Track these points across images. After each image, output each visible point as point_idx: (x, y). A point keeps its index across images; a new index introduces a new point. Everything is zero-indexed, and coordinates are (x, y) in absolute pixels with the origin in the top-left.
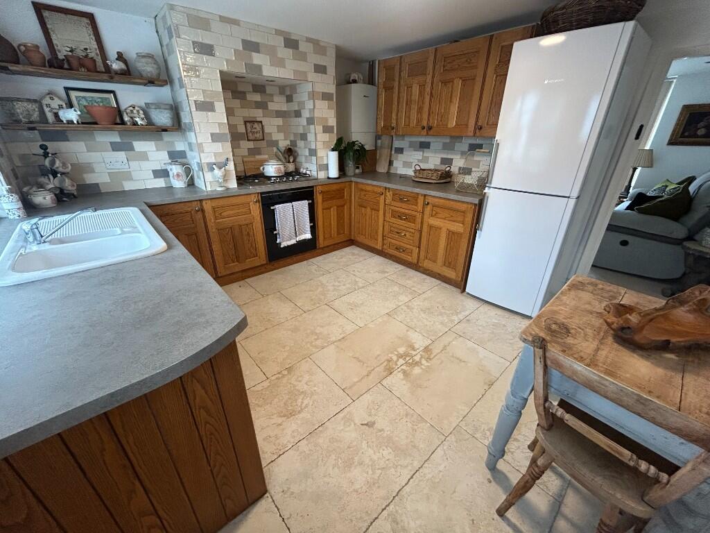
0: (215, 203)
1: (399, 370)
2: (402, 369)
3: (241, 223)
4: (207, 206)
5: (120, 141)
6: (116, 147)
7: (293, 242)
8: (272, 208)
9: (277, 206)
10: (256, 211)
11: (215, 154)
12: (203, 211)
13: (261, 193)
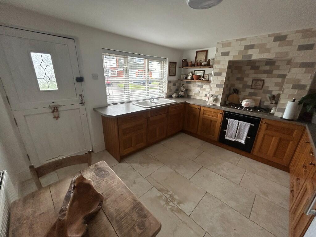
0: (205, 109)
1: (162, 194)
2: (162, 196)
3: (212, 120)
4: (202, 109)
5: (200, 84)
6: (198, 86)
7: (233, 140)
8: (227, 119)
9: (229, 119)
10: (220, 117)
11: (216, 92)
12: (200, 109)
13: (225, 111)
